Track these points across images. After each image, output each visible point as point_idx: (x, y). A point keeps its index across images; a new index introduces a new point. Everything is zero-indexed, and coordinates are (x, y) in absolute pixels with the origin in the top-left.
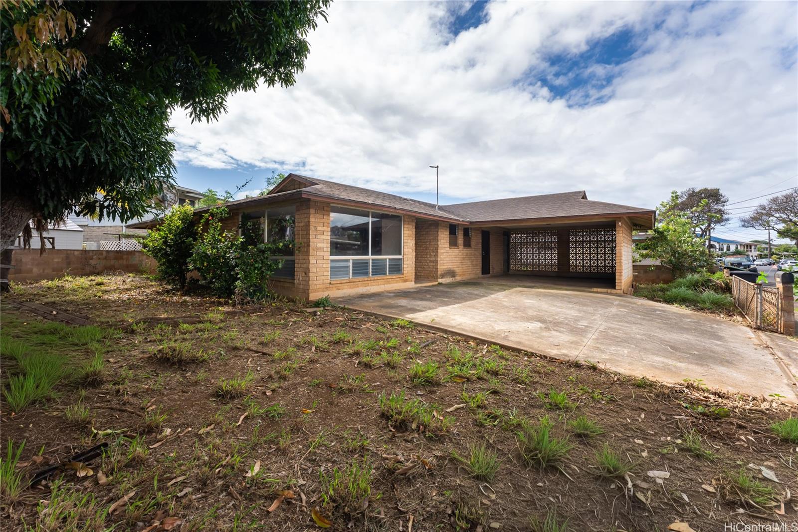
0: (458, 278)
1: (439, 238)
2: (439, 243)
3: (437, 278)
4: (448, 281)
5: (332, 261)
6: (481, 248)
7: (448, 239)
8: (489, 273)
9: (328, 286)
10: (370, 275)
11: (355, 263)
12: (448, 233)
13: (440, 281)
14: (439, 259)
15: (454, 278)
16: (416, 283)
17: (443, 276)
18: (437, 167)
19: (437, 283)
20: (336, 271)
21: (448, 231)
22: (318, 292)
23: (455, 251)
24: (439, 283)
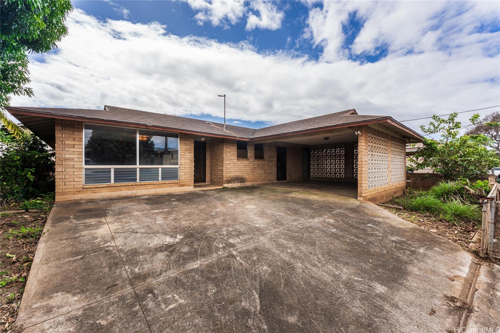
0: (248, 184)
1: (224, 152)
2: (224, 156)
3: (223, 184)
4: (235, 186)
5: (86, 169)
6: (276, 160)
7: (236, 152)
8: (286, 179)
9: (81, 189)
10: (138, 181)
11: (116, 170)
12: (236, 148)
13: (226, 185)
14: (224, 168)
15: (243, 184)
16: (195, 186)
17: (229, 182)
18: (225, 96)
19: (222, 187)
20: (91, 177)
21: (236, 146)
22: (68, 194)
23: (245, 162)
24: (224, 188)
